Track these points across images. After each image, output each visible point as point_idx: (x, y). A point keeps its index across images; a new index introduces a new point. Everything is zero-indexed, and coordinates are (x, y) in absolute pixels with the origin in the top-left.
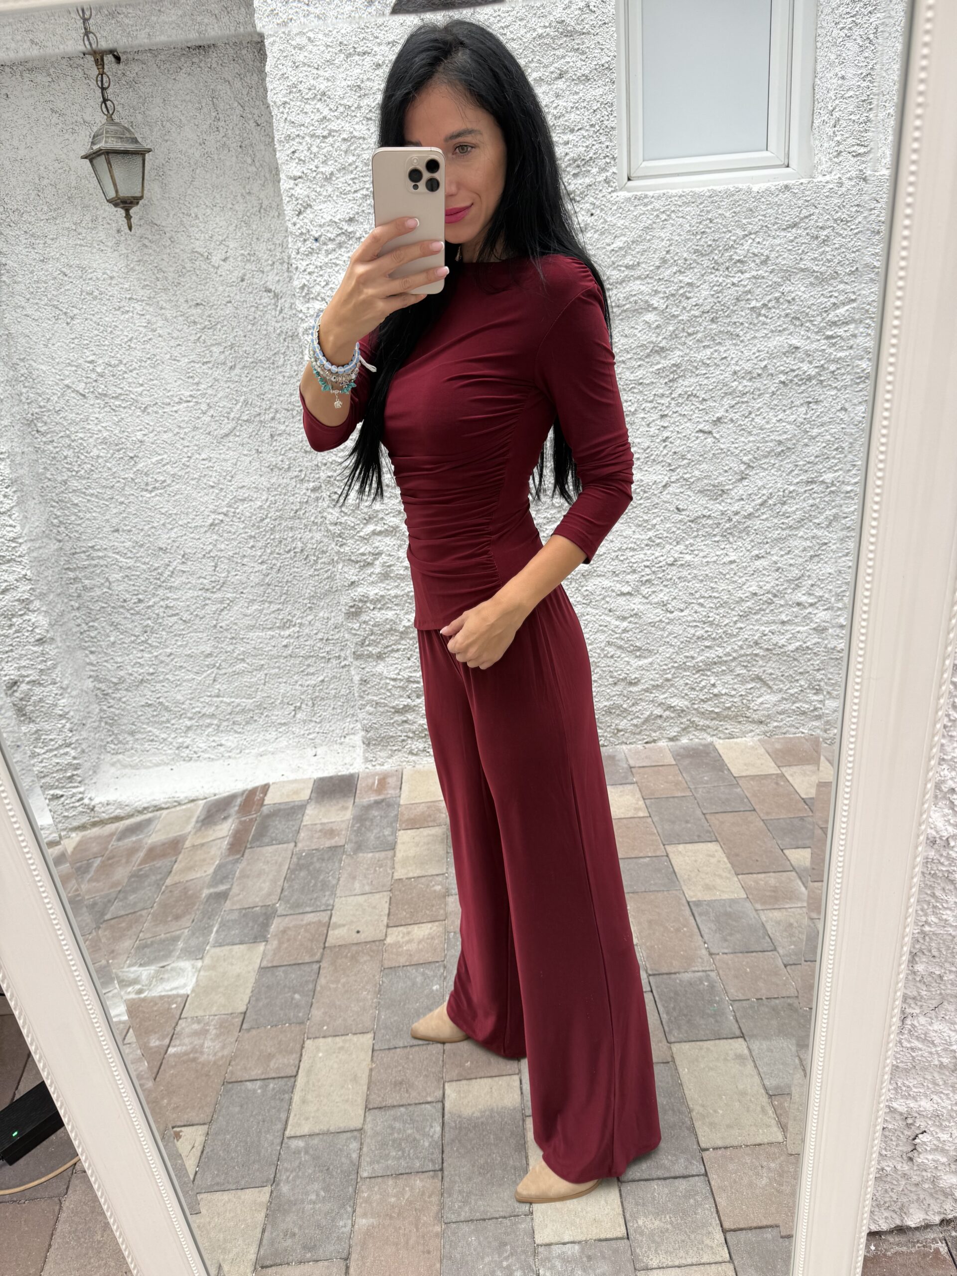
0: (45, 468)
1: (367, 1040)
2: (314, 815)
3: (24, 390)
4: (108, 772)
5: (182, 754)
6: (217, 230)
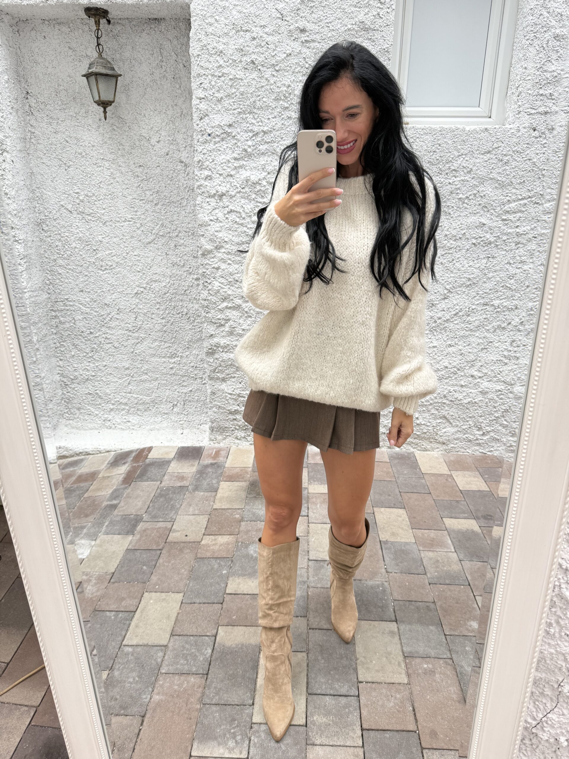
0: (45, 251)
1: (179, 597)
2: (175, 467)
3: (37, 205)
4: (63, 430)
5: (106, 424)
6: (155, 124)
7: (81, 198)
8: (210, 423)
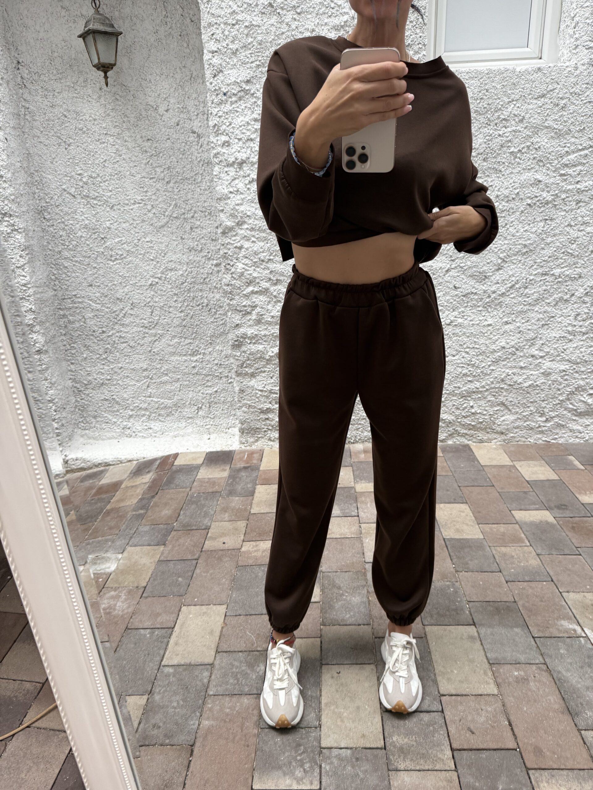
0: (48, 242)
1: (222, 609)
2: (204, 473)
3: (37, 191)
4: (79, 440)
5: (126, 433)
6: (163, 90)
7: (84, 180)
8: (240, 425)
